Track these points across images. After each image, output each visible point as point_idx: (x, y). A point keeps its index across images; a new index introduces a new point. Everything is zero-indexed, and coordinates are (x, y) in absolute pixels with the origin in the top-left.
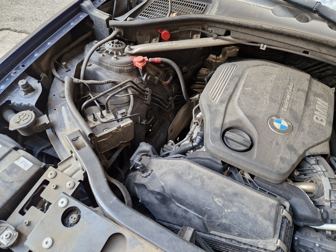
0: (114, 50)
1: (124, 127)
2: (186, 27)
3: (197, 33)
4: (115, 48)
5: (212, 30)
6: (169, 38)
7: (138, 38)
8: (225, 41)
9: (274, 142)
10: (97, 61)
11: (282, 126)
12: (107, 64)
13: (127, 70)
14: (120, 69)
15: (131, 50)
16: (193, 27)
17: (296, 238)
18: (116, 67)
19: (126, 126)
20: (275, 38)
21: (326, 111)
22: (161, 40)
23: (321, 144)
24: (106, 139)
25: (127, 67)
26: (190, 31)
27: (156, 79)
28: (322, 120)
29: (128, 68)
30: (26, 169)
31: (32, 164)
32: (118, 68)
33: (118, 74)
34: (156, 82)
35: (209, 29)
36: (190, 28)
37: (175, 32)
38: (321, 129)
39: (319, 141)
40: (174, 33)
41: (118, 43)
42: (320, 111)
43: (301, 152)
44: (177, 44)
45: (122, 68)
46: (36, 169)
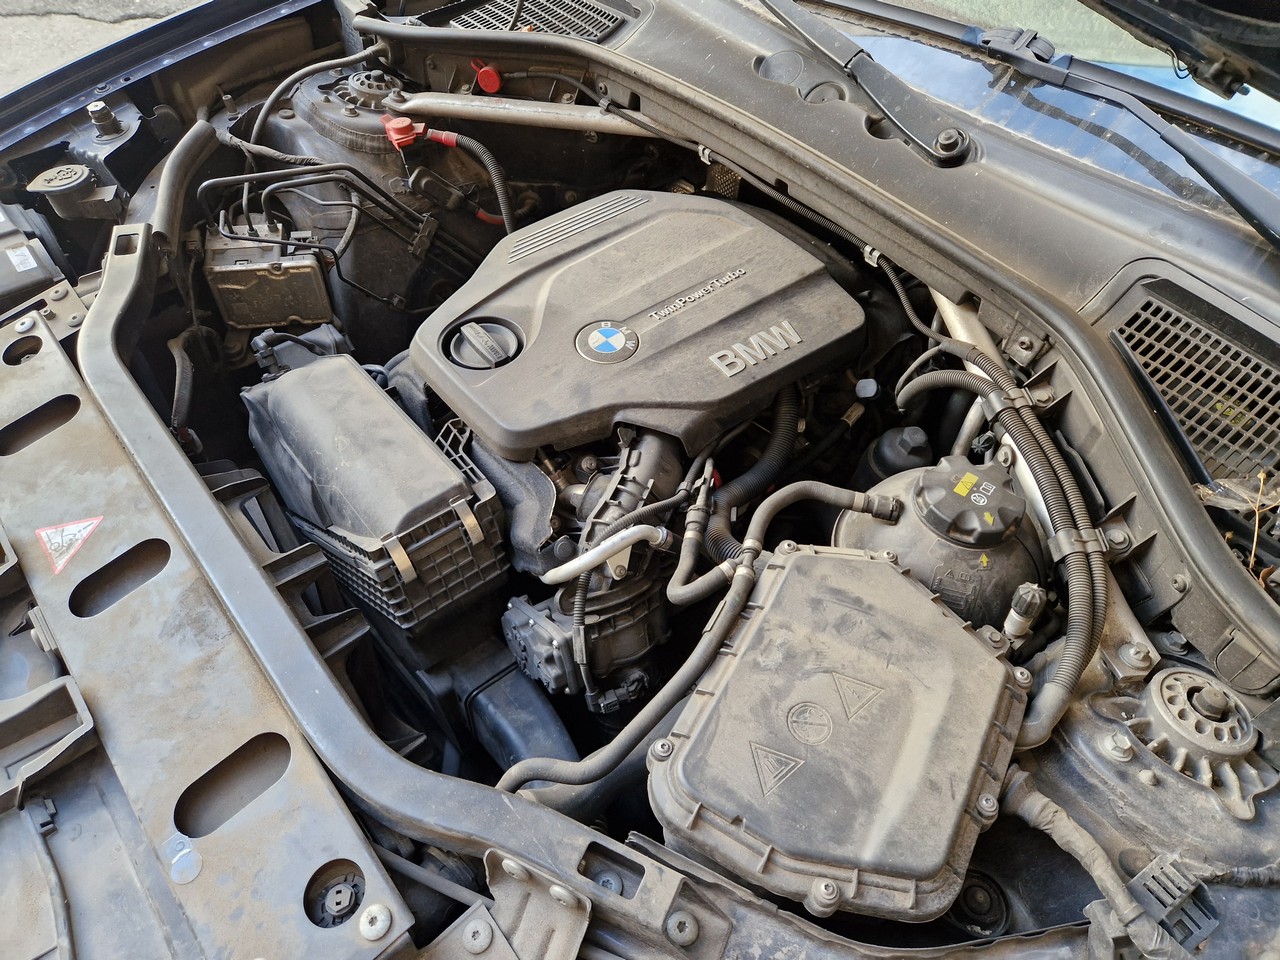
0: (362, 93)
1: (291, 271)
2: (544, 68)
3: (571, 89)
4: (365, 89)
5: (606, 88)
6: (496, 88)
7: (434, 77)
8: (629, 123)
9: (553, 370)
10: (307, 109)
11: (607, 345)
12: (325, 120)
13: (372, 148)
14: (351, 141)
15: (404, 101)
16: (563, 70)
17: (510, 605)
18: (344, 135)
19: (295, 271)
20: (716, 131)
21: (771, 352)
22: (478, 92)
23: (674, 410)
24: (243, 288)
25: (373, 139)
26: (553, 79)
27: (451, 194)
28: (730, 365)
29: (375, 144)
30: (20, 269)
31: (36, 265)
32: (349, 136)
33: (347, 154)
34: (450, 204)
35: (601, 85)
36: (555, 72)
37: (515, 75)
38: (705, 381)
39: (668, 399)
40: (514, 78)
41: (379, 79)
42: (753, 348)
43: (596, 404)
44: (507, 106)
45: (360, 140)
46: (40, 276)
